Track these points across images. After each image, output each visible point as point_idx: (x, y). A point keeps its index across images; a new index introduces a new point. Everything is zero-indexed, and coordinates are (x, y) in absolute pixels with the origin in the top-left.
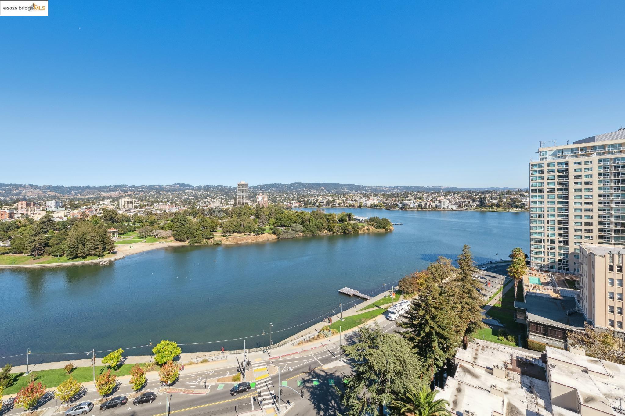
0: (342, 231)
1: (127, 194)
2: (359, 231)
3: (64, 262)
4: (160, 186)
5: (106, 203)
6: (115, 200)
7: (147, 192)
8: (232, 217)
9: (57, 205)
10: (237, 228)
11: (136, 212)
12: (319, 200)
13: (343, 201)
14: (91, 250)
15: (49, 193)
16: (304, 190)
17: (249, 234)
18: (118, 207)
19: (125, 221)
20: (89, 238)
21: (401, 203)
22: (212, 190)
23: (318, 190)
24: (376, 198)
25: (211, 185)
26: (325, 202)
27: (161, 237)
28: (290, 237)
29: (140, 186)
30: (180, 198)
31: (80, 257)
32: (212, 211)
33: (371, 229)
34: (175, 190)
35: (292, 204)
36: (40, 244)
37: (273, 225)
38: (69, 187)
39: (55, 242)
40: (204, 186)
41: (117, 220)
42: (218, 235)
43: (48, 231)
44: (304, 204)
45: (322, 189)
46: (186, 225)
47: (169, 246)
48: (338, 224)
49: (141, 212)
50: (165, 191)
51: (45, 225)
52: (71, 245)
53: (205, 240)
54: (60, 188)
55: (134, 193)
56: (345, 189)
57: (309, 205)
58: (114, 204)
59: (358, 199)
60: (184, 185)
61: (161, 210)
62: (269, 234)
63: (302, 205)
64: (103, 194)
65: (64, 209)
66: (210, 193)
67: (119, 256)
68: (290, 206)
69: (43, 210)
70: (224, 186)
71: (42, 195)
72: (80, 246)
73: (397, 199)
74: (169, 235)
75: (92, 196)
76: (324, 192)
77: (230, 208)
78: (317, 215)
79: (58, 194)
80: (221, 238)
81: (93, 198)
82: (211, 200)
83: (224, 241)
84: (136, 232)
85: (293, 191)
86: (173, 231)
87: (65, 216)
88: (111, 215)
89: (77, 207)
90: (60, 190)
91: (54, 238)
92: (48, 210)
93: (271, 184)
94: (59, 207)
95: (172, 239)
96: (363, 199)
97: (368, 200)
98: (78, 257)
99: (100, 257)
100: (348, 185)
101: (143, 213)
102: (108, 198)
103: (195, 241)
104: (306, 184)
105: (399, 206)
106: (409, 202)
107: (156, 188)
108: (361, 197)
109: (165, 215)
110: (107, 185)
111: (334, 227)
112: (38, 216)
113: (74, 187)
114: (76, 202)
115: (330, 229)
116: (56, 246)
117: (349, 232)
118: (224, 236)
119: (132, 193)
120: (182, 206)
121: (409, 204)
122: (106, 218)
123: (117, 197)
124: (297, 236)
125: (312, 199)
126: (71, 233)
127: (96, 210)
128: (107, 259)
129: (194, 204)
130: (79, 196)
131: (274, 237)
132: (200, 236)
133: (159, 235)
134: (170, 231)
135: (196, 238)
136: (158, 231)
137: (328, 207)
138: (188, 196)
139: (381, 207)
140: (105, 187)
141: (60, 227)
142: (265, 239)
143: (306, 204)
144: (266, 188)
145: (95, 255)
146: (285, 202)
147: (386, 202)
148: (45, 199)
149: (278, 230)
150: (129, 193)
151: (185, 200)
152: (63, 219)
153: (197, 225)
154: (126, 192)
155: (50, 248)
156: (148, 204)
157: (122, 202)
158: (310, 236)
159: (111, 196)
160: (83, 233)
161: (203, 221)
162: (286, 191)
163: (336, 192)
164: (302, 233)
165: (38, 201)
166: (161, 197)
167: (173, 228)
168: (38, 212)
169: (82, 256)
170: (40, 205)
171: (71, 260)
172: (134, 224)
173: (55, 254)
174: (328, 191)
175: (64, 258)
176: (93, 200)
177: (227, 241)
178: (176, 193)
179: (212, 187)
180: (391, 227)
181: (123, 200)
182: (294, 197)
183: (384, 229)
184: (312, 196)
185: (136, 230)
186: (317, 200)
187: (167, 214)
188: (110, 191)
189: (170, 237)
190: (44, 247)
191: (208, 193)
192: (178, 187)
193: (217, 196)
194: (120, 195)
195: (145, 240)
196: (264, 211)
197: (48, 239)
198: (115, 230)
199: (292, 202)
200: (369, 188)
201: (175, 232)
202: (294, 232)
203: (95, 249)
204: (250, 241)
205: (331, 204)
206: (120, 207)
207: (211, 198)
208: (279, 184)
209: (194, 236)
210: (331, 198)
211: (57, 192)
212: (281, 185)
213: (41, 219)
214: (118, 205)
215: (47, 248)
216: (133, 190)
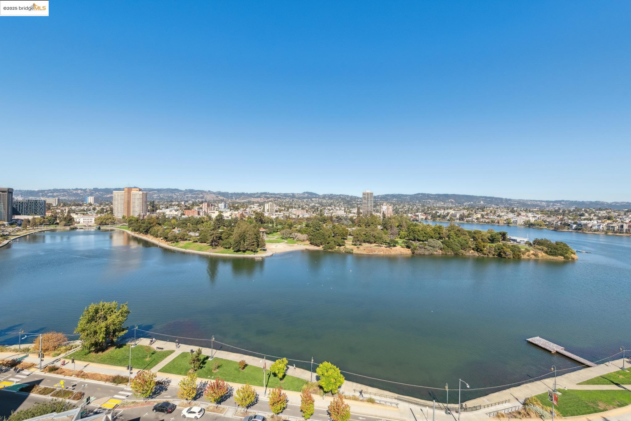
0: (496, 254)
1: (269, 200)
2: (522, 255)
3: (230, 254)
4: (293, 194)
5: (255, 207)
6: (261, 204)
7: (283, 199)
8: (360, 226)
9: (225, 207)
10: (367, 237)
11: (277, 216)
12: (451, 213)
13: (482, 216)
14: (249, 246)
15: (219, 197)
16: (429, 202)
17: (380, 245)
18: (264, 211)
19: (269, 222)
20: (247, 236)
21: (575, 223)
22: (335, 199)
23: (447, 202)
24: (530, 215)
25: (334, 194)
26: (458, 216)
27: (299, 240)
28: (427, 253)
29: (278, 194)
30: (309, 205)
31: (241, 251)
32: (339, 219)
33: (540, 255)
34: (304, 198)
35: (418, 216)
36: (216, 237)
37: (404, 238)
38: (231, 193)
39: (225, 236)
40: (328, 195)
41: (264, 221)
42: (349, 243)
43: (220, 227)
44: (432, 217)
45: (451, 201)
46: (320, 231)
47: (306, 249)
48: (489, 244)
49: (281, 215)
50: (296, 198)
51: (219, 222)
52: (236, 240)
53: (337, 247)
54: (226, 194)
55: (274, 200)
56: (482, 202)
57: (438, 219)
58: (261, 207)
59: (503, 214)
60: (311, 194)
61: (295, 215)
62: (402, 247)
63: (429, 217)
64: (253, 200)
65: (229, 210)
66: (333, 201)
67: (268, 253)
68: (415, 218)
69: (217, 210)
70: (346, 195)
71: (215, 199)
72: (242, 242)
73: (566, 218)
74: (305, 239)
75: (245, 201)
76: (454, 204)
77: (354, 216)
78: (459, 230)
79: (225, 199)
80: (353, 247)
81: (246, 202)
82: (335, 208)
83: (356, 251)
84: (278, 233)
85: (416, 203)
86: (309, 235)
87: (230, 216)
88: (260, 217)
89: (237, 209)
90: (226, 195)
91: (225, 233)
92: (220, 210)
93: (392, 195)
94: (226, 208)
95: (308, 242)
96: (511, 215)
97: (518, 216)
98: (240, 251)
99: (255, 253)
100: (486, 197)
101: (282, 217)
102: (256, 203)
103: (329, 247)
104: (432, 195)
105: (572, 227)
106: (589, 222)
107: (290, 196)
108: (507, 213)
109: (299, 220)
110: (256, 192)
111: (484, 247)
112: (214, 215)
113: (235, 193)
114: (236, 205)
115: (478, 249)
116: (226, 240)
117: (507, 256)
118: (355, 245)
119: (272, 199)
120: (312, 212)
121: (590, 225)
122: (257, 219)
123: (262, 202)
124: (435, 253)
125: (441, 212)
126: (236, 230)
127: (249, 212)
128: (259, 255)
129: (321, 211)
130: (237, 200)
131: (408, 252)
132: (333, 242)
133: (297, 238)
134: (306, 235)
135: (329, 244)
136: (296, 234)
137: (462, 222)
138: (315, 204)
139: (541, 226)
140: (254, 194)
141: (227, 224)
142: (398, 252)
143: (434, 217)
144: (387, 198)
145: (252, 251)
146: (408, 213)
147: (548, 220)
148: (217, 202)
149: (412, 244)
150: (270, 199)
151: (313, 207)
152: (229, 218)
153: (329, 232)
154: (268, 198)
155: (222, 241)
156: (285, 209)
157: (267, 206)
158: (451, 255)
159: (258, 201)
160: (243, 231)
161: (335, 228)
162: (409, 202)
163: (469, 205)
164: (442, 250)
165: (214, 203)
166: (294, 204)
167: (309, 233)
168: (214, 211)
169: (243, 250)
170: (215, 206)
171: (235, 252)
172: (277, 225)
173: (225, 246)
174: (459, 203)
175: (231, 250)
176: (246, 204)
177: (358, 250)
178: (305, 200)
179: (335, 196)
180: (573, 255)
181: (267, 205)
182: (418, 209)
183: (563, 257)
184: (440, 208)
185: (278, 231)
186: (448, 214)
187: (301, 219)
188: (258, 197)
189: (306, 240)
190: (219, 239)
191: (332, 201)
192: (306, 195)
193: (340, 205)
194: (264, 200)
195: (286, 241)
196: (392, 222)
197: (221, 233)
198: (264, 230)
199: (417, 214)
200: (515, 201)
201: (310, 236)
202: (432, 248)
203: (251, 245)
204: (382, 253)
205: (466, 219)
206: (265, 211)
207: (335, 205)
208: (400, 194)
209: (327, 242)
210: (466, 212)
211: (224, 196)
212: (403, 195)
213: (216, 217)
214: (264, 209)
215: (220, 240)
216: (273, 197)
